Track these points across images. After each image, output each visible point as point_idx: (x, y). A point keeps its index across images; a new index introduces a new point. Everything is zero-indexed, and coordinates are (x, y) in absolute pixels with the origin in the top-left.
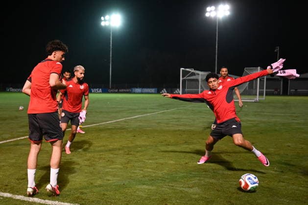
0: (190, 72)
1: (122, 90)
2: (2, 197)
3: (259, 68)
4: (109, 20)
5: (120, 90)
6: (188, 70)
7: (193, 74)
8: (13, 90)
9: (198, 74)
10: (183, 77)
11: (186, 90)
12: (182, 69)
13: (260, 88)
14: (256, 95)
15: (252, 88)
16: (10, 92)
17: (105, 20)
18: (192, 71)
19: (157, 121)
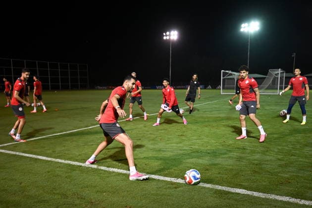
0: (228, 73)
1: (179, 87)
2: (91, 168)
3: (280, 69)
4: (169, 35)
5: (177, 87)
6: (227, 71)
7: (231, 75)
8: (99, 87)
9: (234, 75)
10: (223, 77)
11: (226, 86)
12: (222, 71)
13: (280, 84)
14: (277, 89)
15: (275, 84)
16: (98, 89)
17: (166, 36)
18: (230, 72)
19: (204, 110)
